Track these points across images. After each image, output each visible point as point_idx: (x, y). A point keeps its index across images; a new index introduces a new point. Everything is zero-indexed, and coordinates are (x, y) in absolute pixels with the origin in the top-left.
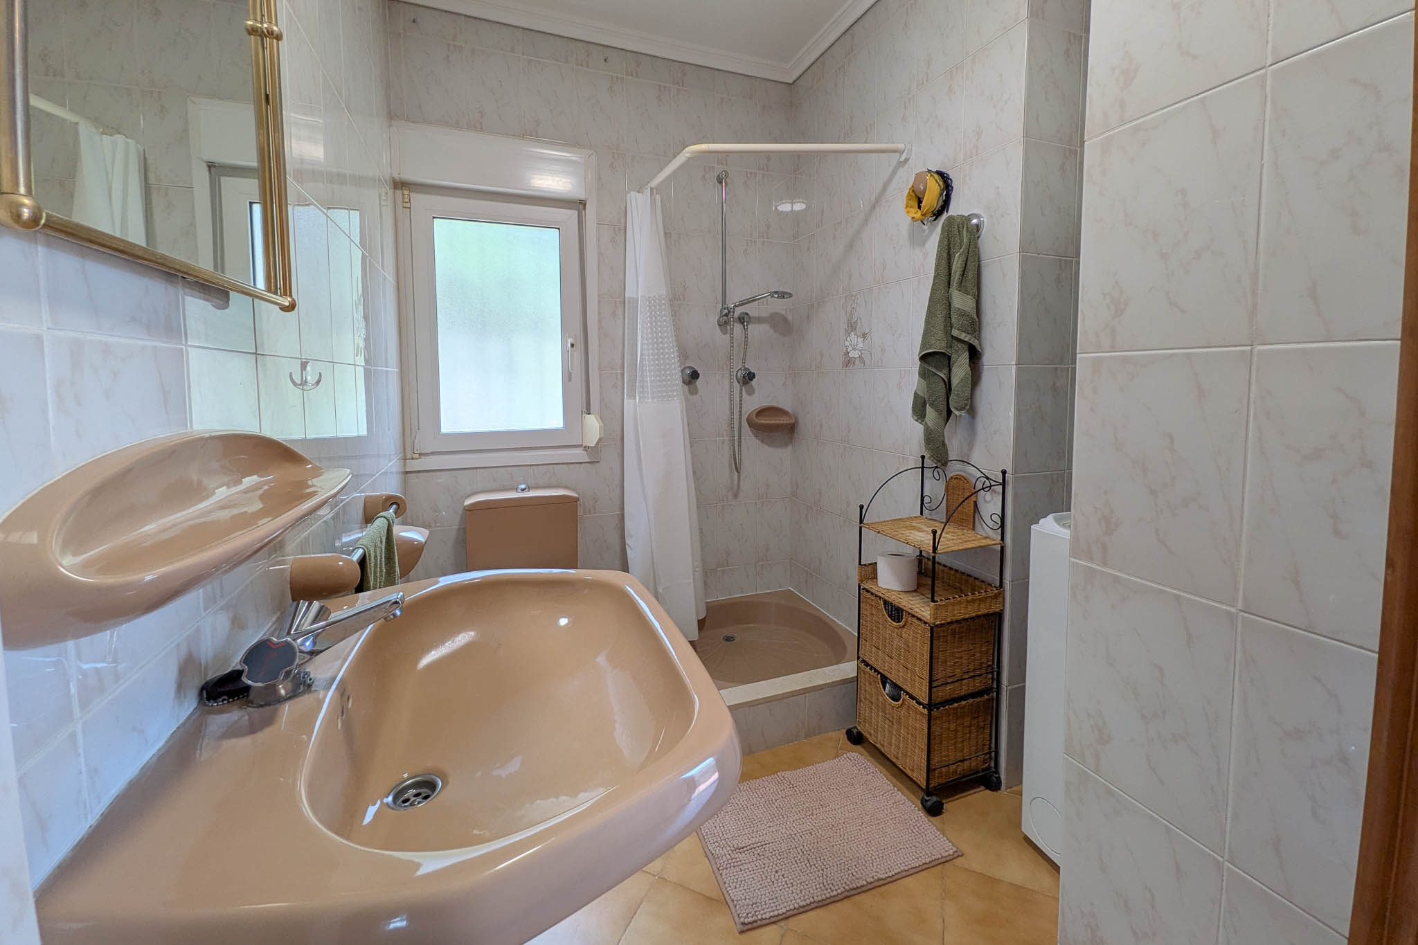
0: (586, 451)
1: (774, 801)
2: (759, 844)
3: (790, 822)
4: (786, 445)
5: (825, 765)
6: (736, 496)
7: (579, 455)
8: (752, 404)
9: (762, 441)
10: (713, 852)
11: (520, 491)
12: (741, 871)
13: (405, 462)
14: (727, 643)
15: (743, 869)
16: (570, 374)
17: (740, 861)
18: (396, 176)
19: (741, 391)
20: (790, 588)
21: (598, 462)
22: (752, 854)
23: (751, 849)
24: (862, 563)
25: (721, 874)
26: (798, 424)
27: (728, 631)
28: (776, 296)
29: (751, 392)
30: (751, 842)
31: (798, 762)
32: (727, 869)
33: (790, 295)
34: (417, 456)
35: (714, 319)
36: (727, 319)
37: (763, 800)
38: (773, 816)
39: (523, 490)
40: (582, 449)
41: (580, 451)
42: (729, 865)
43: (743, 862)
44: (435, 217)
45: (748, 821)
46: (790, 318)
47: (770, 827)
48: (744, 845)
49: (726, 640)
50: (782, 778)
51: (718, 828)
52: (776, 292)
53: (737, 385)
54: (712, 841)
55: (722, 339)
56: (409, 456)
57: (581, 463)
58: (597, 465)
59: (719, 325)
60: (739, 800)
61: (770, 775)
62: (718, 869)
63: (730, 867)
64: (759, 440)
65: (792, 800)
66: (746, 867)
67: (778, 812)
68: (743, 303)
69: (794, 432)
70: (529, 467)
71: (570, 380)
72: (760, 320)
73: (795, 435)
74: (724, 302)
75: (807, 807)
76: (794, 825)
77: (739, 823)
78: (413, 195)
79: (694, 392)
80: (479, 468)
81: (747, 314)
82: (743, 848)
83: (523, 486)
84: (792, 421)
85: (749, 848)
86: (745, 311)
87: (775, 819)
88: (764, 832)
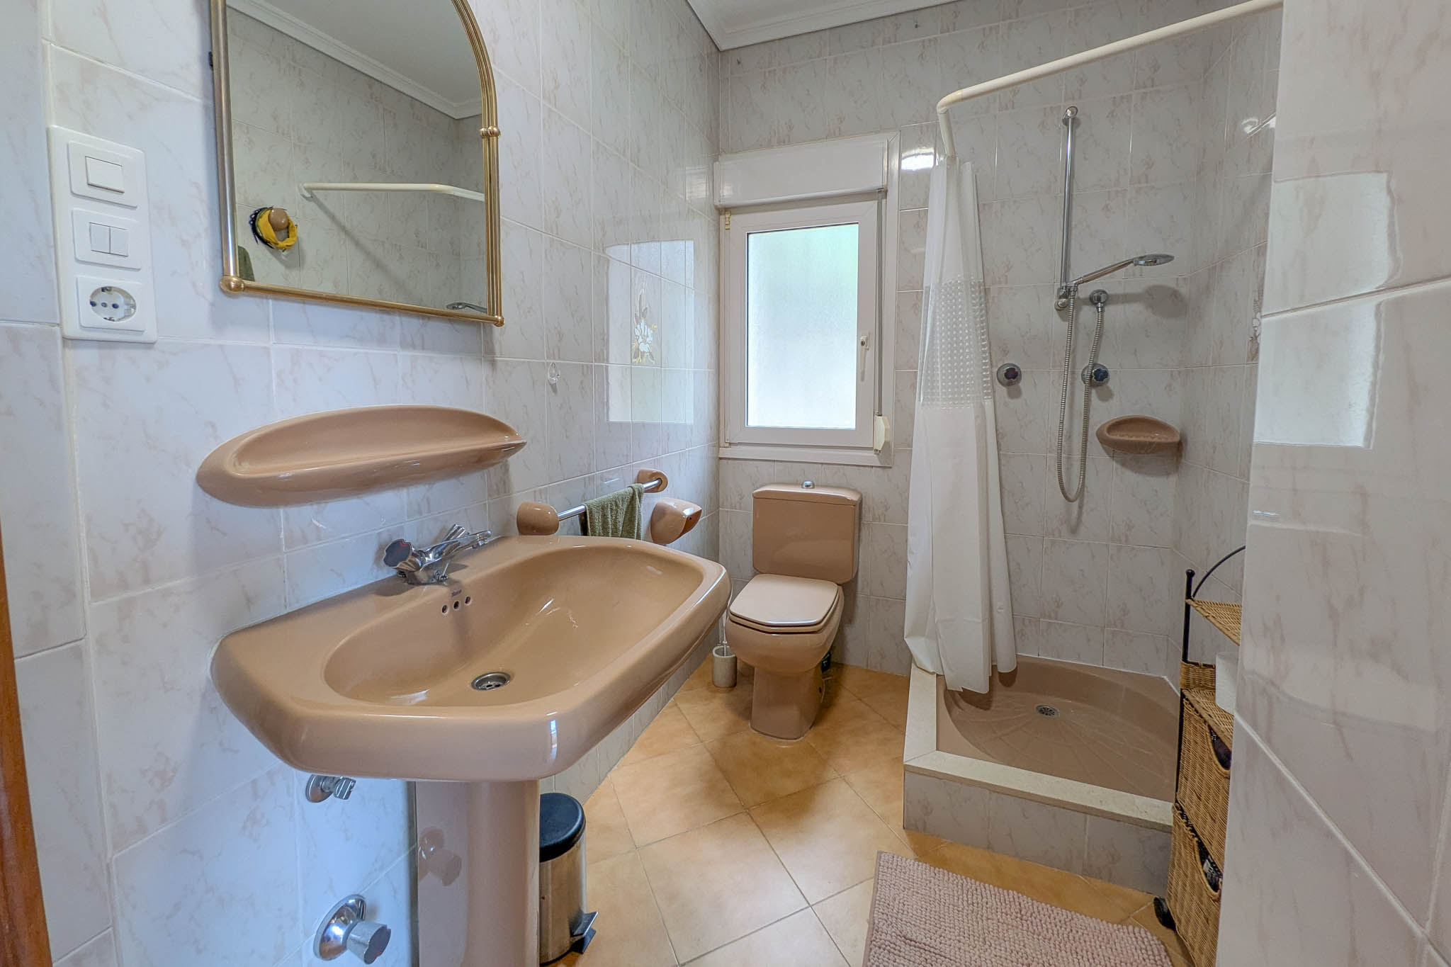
0: (878, 454)
1: (984, 918)
2: (932, 950)
3: (990, 954)
4: (1168, 474)
5: (1092, 923)
6: (1074, 531)
7: (870, 458)
8: (1105, 412)
9: (1123, 464)
10: (876, 922)
11: (804, 486)
12: (895, 962)
13: (719, 450)
14: (1039, 714)
15: (897, 961)
16: (863, 373)
17: (900, 951)
18: (717, 203)
19: (1088, 395)
20: (1165, 677)
21: (890, 468)
22: (918, 953)
23: (921, 948)
24: (1189, 660)
25: (871, 949)
26: (1186, 441)
27: (1048, 701)
28: (1142, 262)
29: (1107, 396)
30: (924, 941)
31: (1054, 896)
32: (880, 948)
33: (1168, 258)
34: (727, 445)
35: (1052, 301)
36: (1067, 300)
37: (971, 907)
38: (971, 933)
39: (807, 486)
40: (873, 452)
41: (871, 454)
42: (884, 946)
43: (902, 954)
44: (750, 233)
45: (937, 917)
46: (1184, 290)
47: (959, 942)
48: (914, 938)
49: (1041, 711)
50: (1012, 899)
51: (897, 902)
52: (1141, 258)
53: (1081, 387)
54: (881, 910)
55: (1059, 326)
56: (722, 445)
57: (872, 467)
58: (890, 471)
59: (1057, 310)
60: (940, 890)
61: (998, 887)
62: (871, 942)
63: (884, 949)
64: (1117, 462)
65: (1010, 932)
66: (902, 962)
67: (981, 932)
68: (1087, 279)
69: (1181, 456)
70: (820, 465)
71: (863, 379)
72: (1126, 299)
73: (1183, 461)
74: (1065, 276)
75: (1026, 953)
76: (993, 960)
77: (924, 913)
78: (732, 217)
79: (1016, 394)
80: (777, 461)
81: (1104, 292)
82: (911, 941)
83: (808, 483)
84: (1177, 439)
85: (917, 944)
86: (1102, 289)
87: (971, 937)
88: (948, 942)
